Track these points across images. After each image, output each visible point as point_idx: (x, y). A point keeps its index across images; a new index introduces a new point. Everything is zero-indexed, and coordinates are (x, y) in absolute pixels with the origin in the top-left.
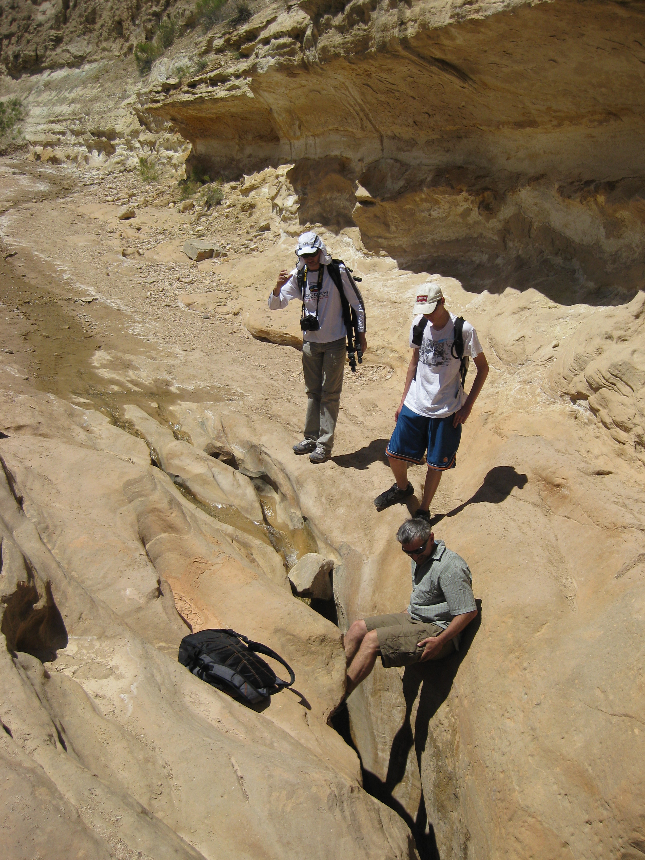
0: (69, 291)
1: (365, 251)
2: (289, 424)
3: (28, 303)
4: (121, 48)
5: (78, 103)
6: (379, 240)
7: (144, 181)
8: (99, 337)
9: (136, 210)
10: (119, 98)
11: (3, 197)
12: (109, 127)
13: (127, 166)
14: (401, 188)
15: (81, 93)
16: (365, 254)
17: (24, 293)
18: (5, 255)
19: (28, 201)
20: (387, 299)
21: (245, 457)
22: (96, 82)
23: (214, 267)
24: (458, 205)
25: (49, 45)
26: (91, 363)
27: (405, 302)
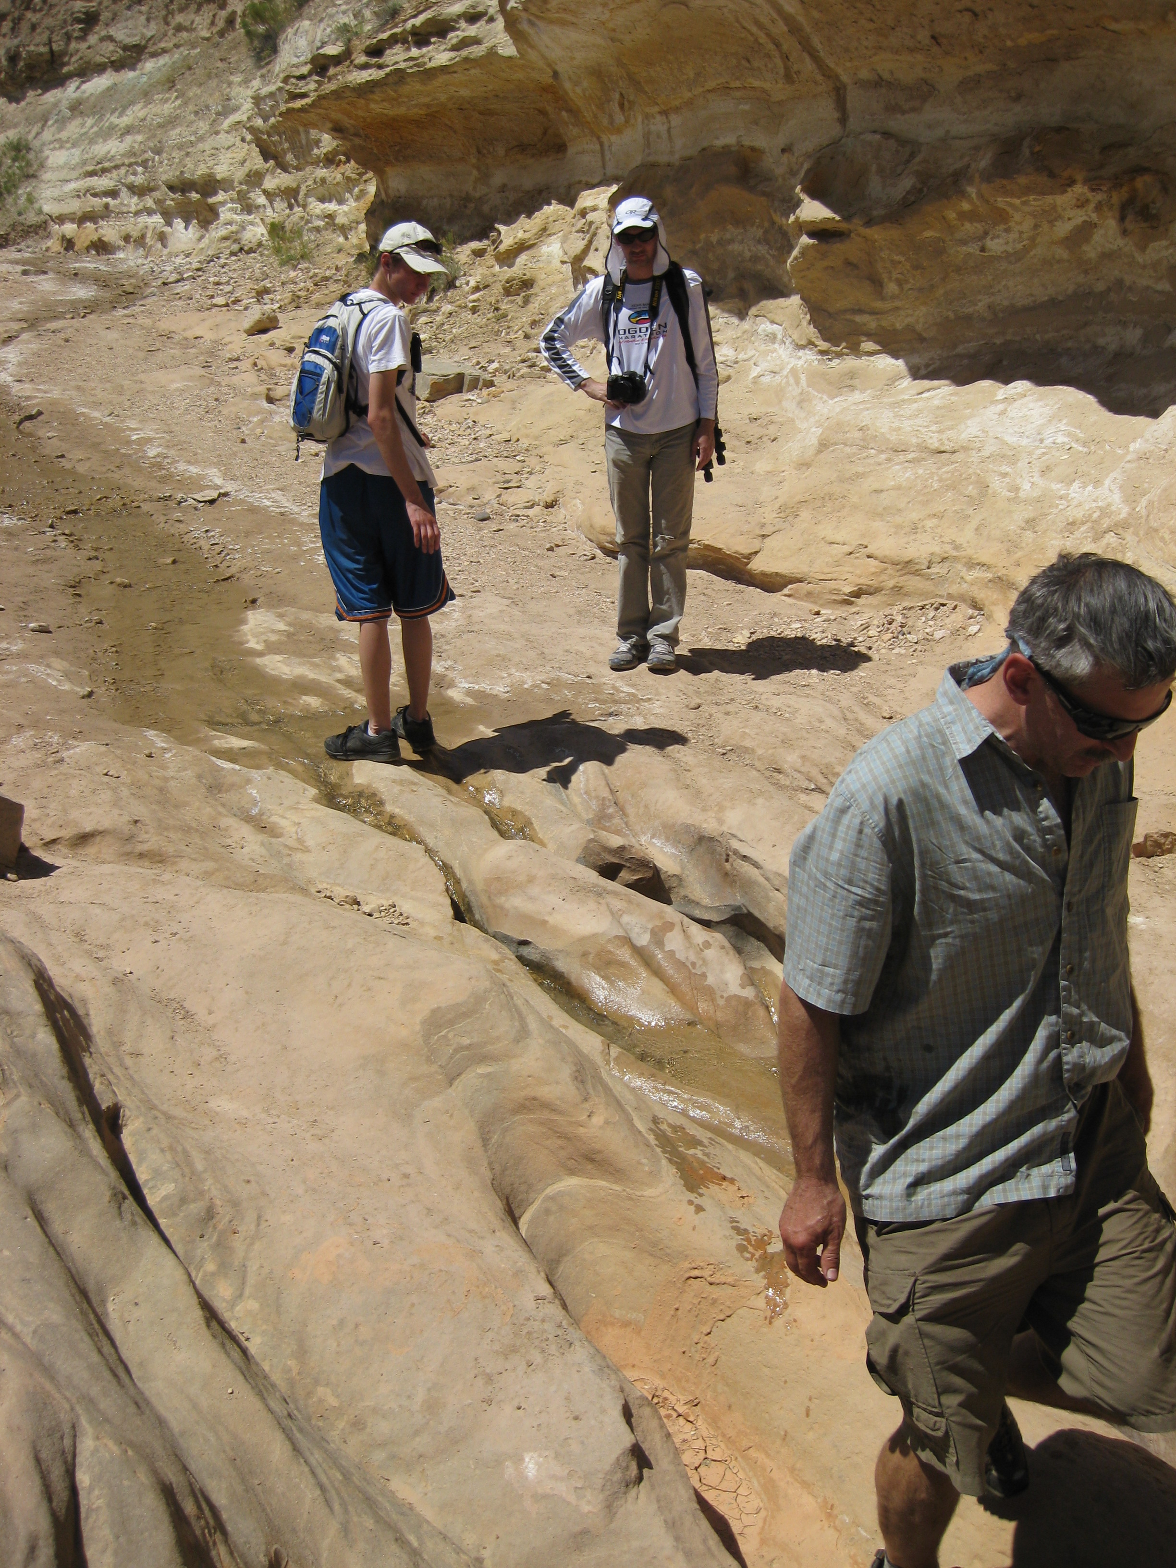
0: (164, 480)
1: (824, 345)
2: (778, 771)
3: (75, 512)
4: (213, 23)
5: (139, 132)
6: (858, 319)
7: (283, 264)
8: (247, 579)
9: (280, 316)
10: (218, 114)
11: (7, 314)
12: (201, 170)
13: (243, 242)
14: (908, 193)
15: (141, 114)
16: (822, 353)
17: (63, 491)
18: (17, 418)
19: (56, 318)
20: (918, 445)
21: (683, 868)
22: (170, 88)
23: (473, 410)
24: (1059, 217)
25: (74, 30)
26: (242, 643)
27: (965, 449)
